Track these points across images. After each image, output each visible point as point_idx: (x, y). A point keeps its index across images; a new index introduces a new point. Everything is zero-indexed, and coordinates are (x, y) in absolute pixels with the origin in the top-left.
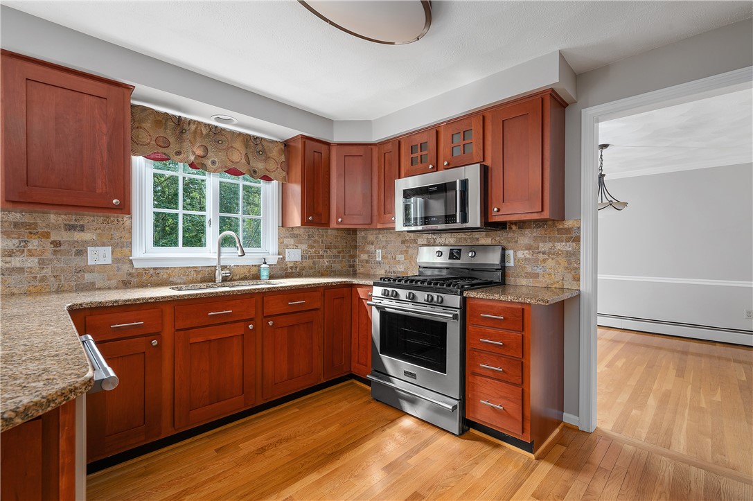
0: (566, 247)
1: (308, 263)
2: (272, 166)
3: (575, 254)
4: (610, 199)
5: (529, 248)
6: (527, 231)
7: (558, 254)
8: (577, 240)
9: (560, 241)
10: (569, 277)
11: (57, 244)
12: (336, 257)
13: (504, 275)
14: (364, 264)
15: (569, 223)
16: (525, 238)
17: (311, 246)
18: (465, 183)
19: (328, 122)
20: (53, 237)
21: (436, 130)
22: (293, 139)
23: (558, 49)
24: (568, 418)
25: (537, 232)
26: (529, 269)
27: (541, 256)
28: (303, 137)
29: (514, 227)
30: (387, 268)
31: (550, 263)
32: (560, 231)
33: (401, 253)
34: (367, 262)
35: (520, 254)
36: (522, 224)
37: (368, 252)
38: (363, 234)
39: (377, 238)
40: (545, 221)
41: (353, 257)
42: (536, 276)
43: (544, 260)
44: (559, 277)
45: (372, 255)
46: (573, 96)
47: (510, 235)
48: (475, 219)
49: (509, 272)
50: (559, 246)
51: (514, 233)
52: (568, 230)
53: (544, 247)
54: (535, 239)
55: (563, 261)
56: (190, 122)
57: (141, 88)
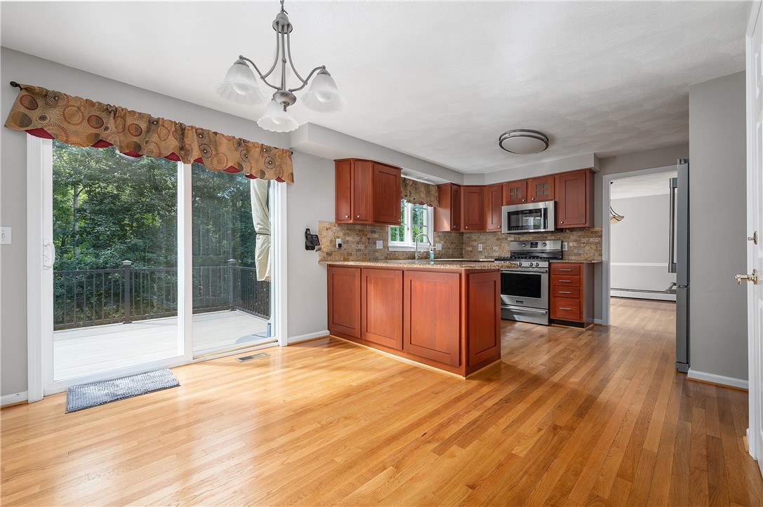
0: (597, 240)
1: (444, 252)
2: (432, 199)
3: (600, 243)
4: (614, 214)
5: (575, 241)
6: (574, 233)
7: (591, 244)
8: (601, 236)
9: (592, 237)
10: (597, 254)
11: (369, 239)
12: (455, 248)
13: (562, 255)
14: (469, 253)
15: (597, 229)
16: (574, 236)
17: (445, 242)
18: (546, 210)
19: (460, 174)
20: (368, 236)
21: (526, 181)
22: (445, 185)
23: (593, 152)
24: (597, 321)
25: (580, 233)
26: (576, 252)
27: (582, 245)
28: (452, 184)
29: (567, 231)
30: (487, 255)
31: (587, 248)
32: (592, 232)
33: (496, 246)
34: (471, 252)
35: (571, 244)
36: (572, 230)
37: (472, 246)
38: (468, 235)
39: (479, 237)
40: (584, 228)
41: (462, 249)
42: (580, 254)
43: (584, 247)
44: (592, 255)
45: (475, 248)
46: (598, 170)
47: (565, 235)
48: (551, 227)
49: (565, 253)
50: (591, 240)
51: (568, 234)
52: (596, 232)
53: (583, 240)
54: (579, 236)
55: (594, 247)
56: (408, 179)
57: (405, 169)
